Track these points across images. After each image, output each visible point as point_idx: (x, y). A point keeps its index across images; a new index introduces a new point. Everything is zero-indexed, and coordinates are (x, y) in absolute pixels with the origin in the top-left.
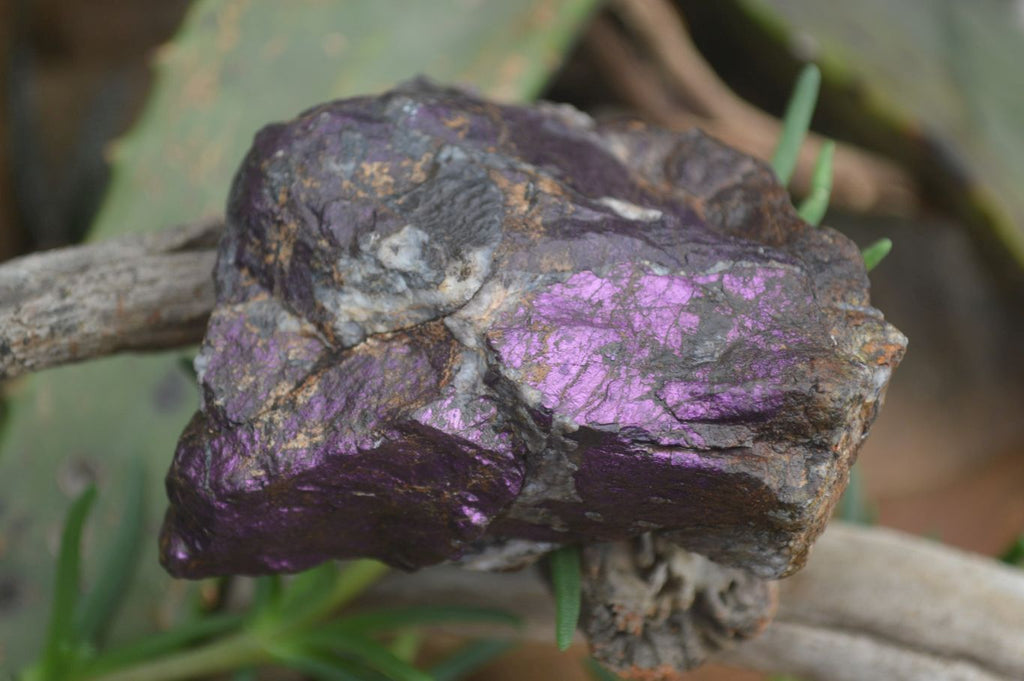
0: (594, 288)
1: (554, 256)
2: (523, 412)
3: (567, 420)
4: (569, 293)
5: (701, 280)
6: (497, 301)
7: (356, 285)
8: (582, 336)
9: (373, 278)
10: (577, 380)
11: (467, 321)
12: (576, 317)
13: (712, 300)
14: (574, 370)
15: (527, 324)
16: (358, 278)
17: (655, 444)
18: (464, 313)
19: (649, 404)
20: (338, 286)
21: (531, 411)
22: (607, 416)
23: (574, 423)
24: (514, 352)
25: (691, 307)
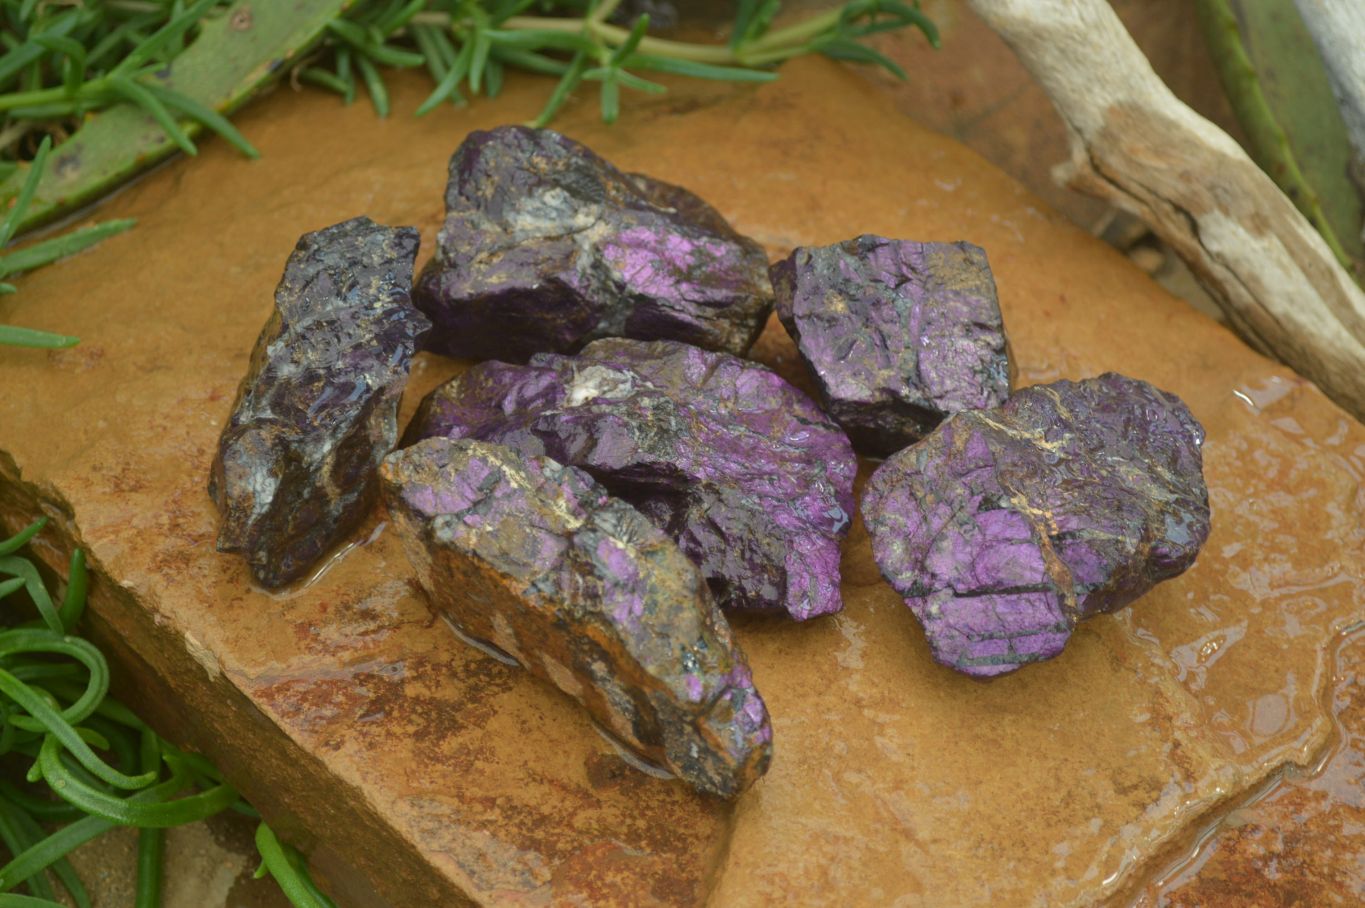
0: (647, 235)
1: (629, 217)
2: (611, 284)
3: (633, 289)
4: (634, 235)
5: (696, 243)
6: (601, 231)
7: (529, 212)
8: (644, 253)
9: (538, 209)
10: (639, 272)
11: (587, 237)
12: (640, 245)
13: (700, 252)
14: (638, 268)
15: (617, 243)
16: (530, 208)
17: (672, 308)
18: (585, 233)
19: (672, 289)
20: (518, 212)
21: (615, 283)
22: (652, 291)
23: (638, 291)
24: (610, 255)
25: (692, 254)
